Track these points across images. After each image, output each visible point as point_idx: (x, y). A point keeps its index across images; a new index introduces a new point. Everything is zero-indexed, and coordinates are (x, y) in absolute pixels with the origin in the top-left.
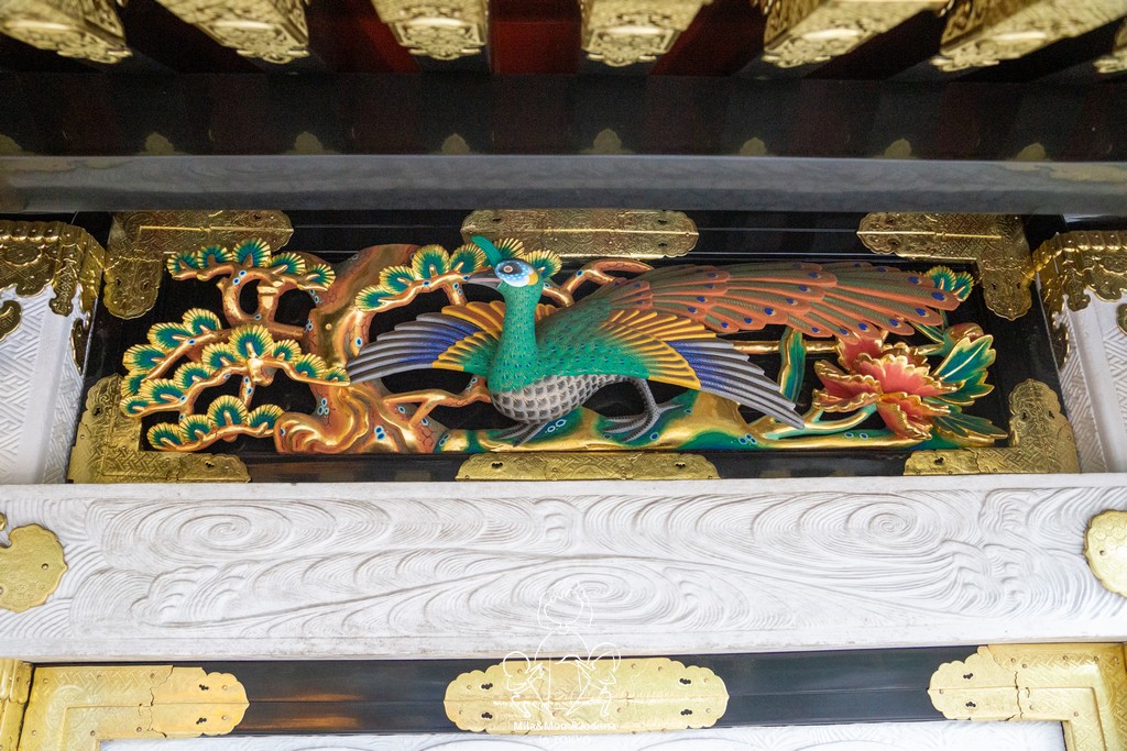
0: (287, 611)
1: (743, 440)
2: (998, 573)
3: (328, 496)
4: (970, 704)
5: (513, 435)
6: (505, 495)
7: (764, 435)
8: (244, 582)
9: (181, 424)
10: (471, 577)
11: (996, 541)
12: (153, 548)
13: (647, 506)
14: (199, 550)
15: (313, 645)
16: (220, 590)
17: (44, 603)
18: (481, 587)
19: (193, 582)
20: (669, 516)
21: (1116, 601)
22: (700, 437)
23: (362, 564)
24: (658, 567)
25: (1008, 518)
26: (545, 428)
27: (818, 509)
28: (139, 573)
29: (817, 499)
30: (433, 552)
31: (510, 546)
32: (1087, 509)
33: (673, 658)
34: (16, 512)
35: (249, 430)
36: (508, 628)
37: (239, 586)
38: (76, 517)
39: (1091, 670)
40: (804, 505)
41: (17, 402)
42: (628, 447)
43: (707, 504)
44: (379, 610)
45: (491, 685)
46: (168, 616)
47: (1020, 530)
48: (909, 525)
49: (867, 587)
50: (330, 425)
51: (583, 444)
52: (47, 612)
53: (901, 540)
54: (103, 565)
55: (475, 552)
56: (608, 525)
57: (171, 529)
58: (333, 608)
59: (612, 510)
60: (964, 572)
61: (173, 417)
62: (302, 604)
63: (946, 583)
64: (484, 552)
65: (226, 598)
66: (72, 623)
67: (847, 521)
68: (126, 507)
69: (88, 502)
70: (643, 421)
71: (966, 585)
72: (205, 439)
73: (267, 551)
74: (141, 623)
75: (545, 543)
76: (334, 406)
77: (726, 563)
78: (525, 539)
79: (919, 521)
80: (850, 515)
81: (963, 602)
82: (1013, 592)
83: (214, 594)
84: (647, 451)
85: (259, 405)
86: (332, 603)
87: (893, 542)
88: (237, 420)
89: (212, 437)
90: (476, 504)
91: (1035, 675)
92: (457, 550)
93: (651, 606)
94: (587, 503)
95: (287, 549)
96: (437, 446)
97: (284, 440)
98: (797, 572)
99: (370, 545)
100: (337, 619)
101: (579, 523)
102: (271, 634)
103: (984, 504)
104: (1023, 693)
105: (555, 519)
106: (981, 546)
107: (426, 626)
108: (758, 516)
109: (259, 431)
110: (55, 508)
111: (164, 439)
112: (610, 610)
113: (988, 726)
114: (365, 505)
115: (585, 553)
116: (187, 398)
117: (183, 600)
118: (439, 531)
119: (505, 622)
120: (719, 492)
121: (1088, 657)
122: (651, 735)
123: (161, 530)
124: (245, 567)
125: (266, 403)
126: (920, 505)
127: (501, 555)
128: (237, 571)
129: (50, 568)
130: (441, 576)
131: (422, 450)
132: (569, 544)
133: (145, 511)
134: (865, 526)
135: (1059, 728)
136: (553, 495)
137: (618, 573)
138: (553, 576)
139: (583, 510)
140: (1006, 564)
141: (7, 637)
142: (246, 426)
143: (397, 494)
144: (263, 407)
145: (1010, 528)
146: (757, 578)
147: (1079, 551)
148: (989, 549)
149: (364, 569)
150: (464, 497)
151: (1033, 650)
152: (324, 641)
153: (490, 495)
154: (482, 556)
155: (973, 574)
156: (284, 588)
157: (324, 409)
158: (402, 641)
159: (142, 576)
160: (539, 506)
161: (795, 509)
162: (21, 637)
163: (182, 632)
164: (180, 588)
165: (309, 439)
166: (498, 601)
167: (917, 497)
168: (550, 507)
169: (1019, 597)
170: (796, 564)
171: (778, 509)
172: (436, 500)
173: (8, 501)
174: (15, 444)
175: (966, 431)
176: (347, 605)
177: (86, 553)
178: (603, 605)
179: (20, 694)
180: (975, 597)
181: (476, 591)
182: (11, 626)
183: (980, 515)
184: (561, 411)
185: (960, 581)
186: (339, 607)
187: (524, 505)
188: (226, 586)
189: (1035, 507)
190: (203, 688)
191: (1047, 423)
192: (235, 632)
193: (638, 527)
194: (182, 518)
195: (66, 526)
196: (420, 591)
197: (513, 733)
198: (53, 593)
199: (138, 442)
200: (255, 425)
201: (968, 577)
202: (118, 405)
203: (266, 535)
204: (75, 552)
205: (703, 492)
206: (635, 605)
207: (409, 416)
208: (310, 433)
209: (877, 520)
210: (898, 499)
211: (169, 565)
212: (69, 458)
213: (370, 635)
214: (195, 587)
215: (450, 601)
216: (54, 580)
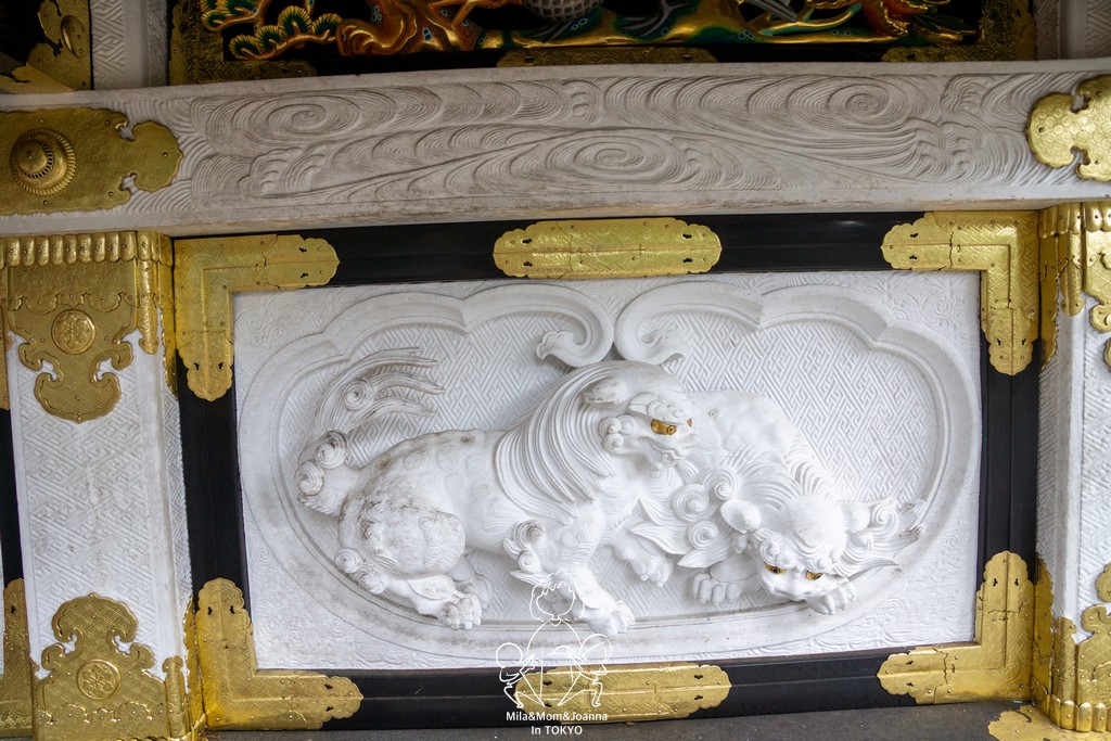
0: (361, 181)
1: (742, 36)
2: (950, 146)
3: (387, 84)
4: (913, 257)
5: (541, 34)
6: (537, 77)
7: (761, 32)
8: (325, 159)
9: (257, 35)
10: (512, 148)
11: (954, 119)
12: (248, 135)
13: (658, 86)
14: (286, 135)
15: (385, 207)
16: (306, 166)
17: (170, 185)
18: (520, 155)
19: (283, 161)
20: (677, 95)
21: (1044, 171)
22: (704, 32)
23: (420, 140)
24: (667, 137)
25: (967, 100)
26: (570, 27)
27: (805, 89)
28: (240, 156)
29: (805, 81)
30: (479, 127)
31: (543, 121)
32: (1035, 93)
33: (678, 217)
34: (134, 112)
35: (314, 37)
36: (543, 188)
37: (322, 162)
38: (182, 114)
39: (1009, 232)
40: (793, 86)
41: (113, 18)
42: (641, 42)
43: (709, 84)
44: (437, 177)
45: (530, 240)
46: (267, 189)
47: (974, 111)
48: (882, 103)
49: (841, 156)
50: (383, 30)
51: (603, 40)
52: (173, 192)
53: (873, 117)
54: (210, 151)
55: (514, 126)
56: (625, 102)
57: (261, 118)
58: (399, 176)
59: (629, 90)
60: (923, 145)
61: (248, 28)
62: (374, 175)
63: (906, 154)
64: (521, 126)
65: (311, 173)
66: (195, 199)
67: (829, 100)
68: (221, 102)
69: (190, 100)
70: (655, 19)
71: (923, 156)
72: (279, 47)
73: (343, 132)
74: (247, 196)
75: (570, 118)
76: (386, 12)
77: (725, 134)
78: (556, 114)
79: (890, 101)
80: (831, 96)
81: (918, 170)
82: (961, 163)
83: (302, 170)
84: (659, 45)
85: (321, 15)
86: (397, 173)
87: (866, 118)
88: (304, 29)
89: (285, 44)
90: (514, 86)
91: (965, 235)
92: (498, 125)
93: (660, 169)
94: (606, 84)
95: (357, 130)
96: (477, 43)
97: (346, 44)
98: (783, 142)
99: (426, 124)
100: (403, 185)
101: (601, 101)
102: (351, 200)
103: (947, 87)
104: (955, 249)
105: (580, 97)
106: (939, 124)
107: (476, 188)
108: (753, 94)
109: (324, 38)
110: (164, 106)
111: (244, 50)
112: (628, 172)
113: (924, 275)
114: (420, 90)
115: (606, 125)
116: (258, 10)
117: (278, 177)
118: (482, 110)
119: (540, 184)
120: (720, 74)
121: (1011, 222)
122: (659, 279)
123: (252, 121)
124: (324, 147)
125: (326, 12)
126: (893, 88)
127: (536, 129)
128: (318, 150)
129: (170, 156)
130: (486, 148)
131: (464, 48)
132: (593, 118)
133: (237, 105)
134: (844, 105)
135: (978, 277)
136: (578, 77)
137: (634, 142)
138: (580, 145)
139: (604, 90)
140: (959, 139)
141: (148, 212)
142: (312, 34)
143: (445, 80)
144: (324, 16)
145: (966, 108)
146: (751, 147)
147: (1021, 129)
148: (946, 126)
149: (422, 144)
150: (503, 80)
151: (969, 216)
152: (393, 204)
153: (524, 78)
154: (520, 130)
155: (930, 147)
156: (358, 162)
157: (378, 17)
158: (458, 201)
159: (243, 158)
160: (566, 86)
161: (784, 89)
162: (158, 211)
163: (281, 202)
164: (274, 166)
165: (367, 42)
166: (534, 167)
167: (890, 80)
168: (576, 88)
169: (965, 167)
170: (783, 135)
171: (771, 89)
172: (479, 84)
173: (125, 103)
174: (121, 56)
175: (939, 28)
176: (411, 174)
177: (194, 144)
178: (621, 168)
179: (167, 260)
180: (929, 167)
181: (516, 158)
182: (150, 203)
183: (943, 97)
184: (583, 8)
185: (919, 152)
186: (404, 175)
187: (554, 85)
188: (311, 163)
189: (991, 90)
190: (302, 250)
191: (1013, 21)
192: (322, 199)
193: (651, 103)
194: (267, 109)
195: (176, 121)
196: (469, 160)
197: (549, 278)
198: (175, 176)
199: (222, 54)
200: (320, 32)
201: (927, 149)
202: (200, 22)
203: (339, 120)
204: (186, 143)
205: (706, 74)
206: (649, 168)
207: (451, 18)
208: (367, 37)
209: (855, 99)
210: (874, 82)
211: (263, 148)
212: (168, 71)
213: (431, 197)
214: (286, 166)
215: (494, 167)
216: (174, 166)
